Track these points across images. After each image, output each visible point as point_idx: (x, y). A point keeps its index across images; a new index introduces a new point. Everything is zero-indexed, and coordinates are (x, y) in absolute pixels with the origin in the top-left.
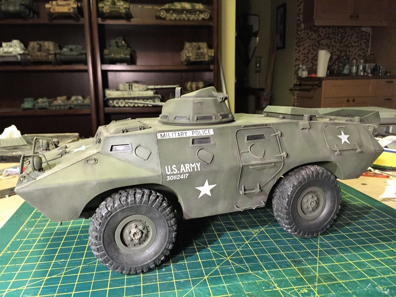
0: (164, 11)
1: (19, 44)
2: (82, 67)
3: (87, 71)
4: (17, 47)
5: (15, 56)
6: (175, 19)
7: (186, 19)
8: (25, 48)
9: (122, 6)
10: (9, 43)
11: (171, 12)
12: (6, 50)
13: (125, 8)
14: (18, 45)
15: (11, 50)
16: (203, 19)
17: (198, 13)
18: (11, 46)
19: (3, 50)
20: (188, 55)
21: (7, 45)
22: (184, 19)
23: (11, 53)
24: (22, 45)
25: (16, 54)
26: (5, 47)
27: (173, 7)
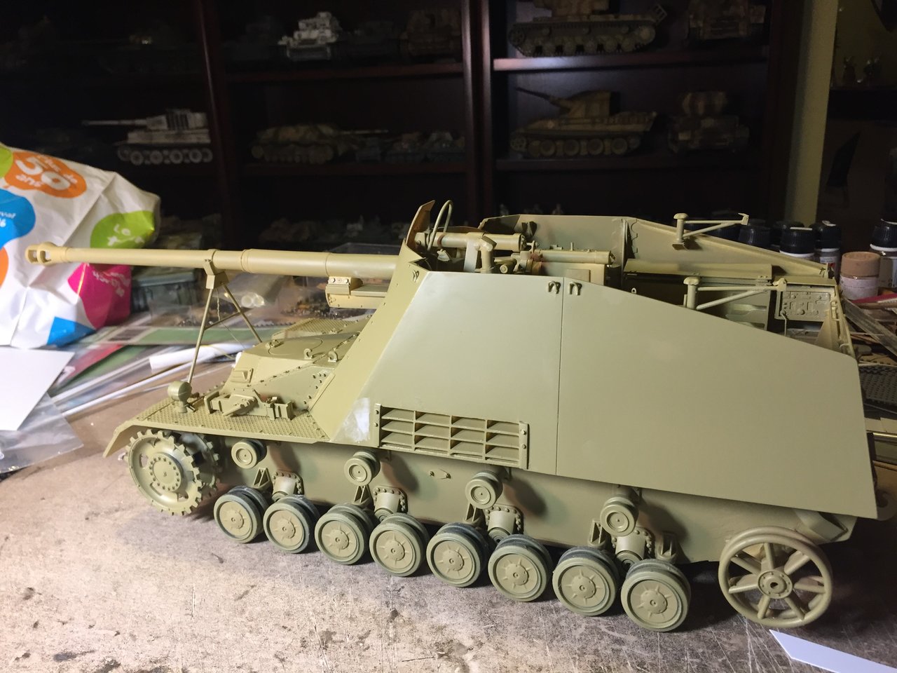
1: (331, 22)
2: (453, 67)
3: (461, 75)
4: (327, 28)
5: (321, 49)
8: (341, 29)
10: (310, 21)
12: (305, 35)
14: (328, 24)
15: (315, 34)
18: (315, 27)
19: (299, 36)
20: (693, 25)
21: (307, 25)
23: (313, 41)
24: (337, 23)
25: (324, 43)
26: (303, 30)
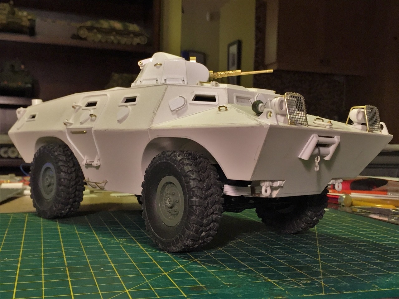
0: (85, 29)
6: (100, 41)
7: (116, 42)
9: (25, 17)
11: (95, 31)
13: (29, 20)
16: (138, 44)
17: (132, 35)
22: (112, 42)
27: (97, 25)
